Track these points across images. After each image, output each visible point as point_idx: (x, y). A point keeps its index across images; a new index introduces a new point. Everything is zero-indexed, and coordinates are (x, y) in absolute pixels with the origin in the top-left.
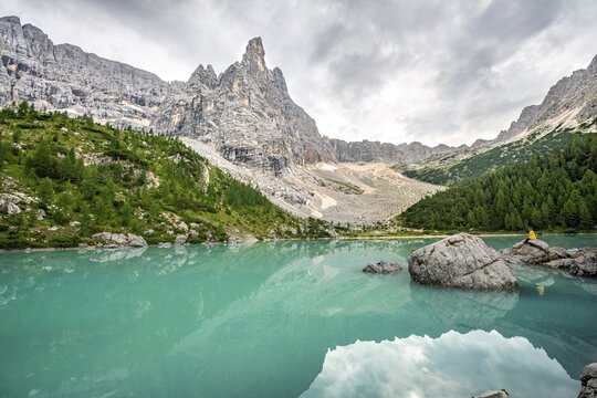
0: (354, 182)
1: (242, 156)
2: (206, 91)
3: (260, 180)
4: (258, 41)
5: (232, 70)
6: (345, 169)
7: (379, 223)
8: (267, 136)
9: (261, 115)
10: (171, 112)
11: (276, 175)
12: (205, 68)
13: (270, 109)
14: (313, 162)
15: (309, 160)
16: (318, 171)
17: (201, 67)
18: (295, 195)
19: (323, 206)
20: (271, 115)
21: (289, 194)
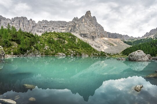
0: (112, 43)
1: (85, 36)
2: (76, 22)
3: (89, 41)
4: (89, 11)
5: (82, 17)
6: (110, 39)
7: (117, 53)
8: (91, 31)
9: (90, 26)
10: (69, 28)
11: (93, 40)
12: (76, 18)
13: (92, 25)
15: (101, 37)
16: (104, 40)
18: (98, 45)
19: (105, 48)
20: (92, 26)
21: (96, 45)
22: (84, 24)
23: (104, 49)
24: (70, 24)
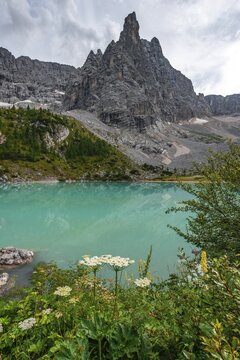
0: (219, 133)
1: (115, 119)
4: (132, 16)
6: (216, 121)
8: (134, 100)
9: (132, 84)
10: (71, 93)
11: (140, 131)
12: (95, 52)
13: (141, 77)
14: (187, 119)
17: (92, 52)
18: (153, 146)
20: (140, 83)
21: (147, 146)
22: (113, 76)
23: (176, 156)
24: (75, 80)
